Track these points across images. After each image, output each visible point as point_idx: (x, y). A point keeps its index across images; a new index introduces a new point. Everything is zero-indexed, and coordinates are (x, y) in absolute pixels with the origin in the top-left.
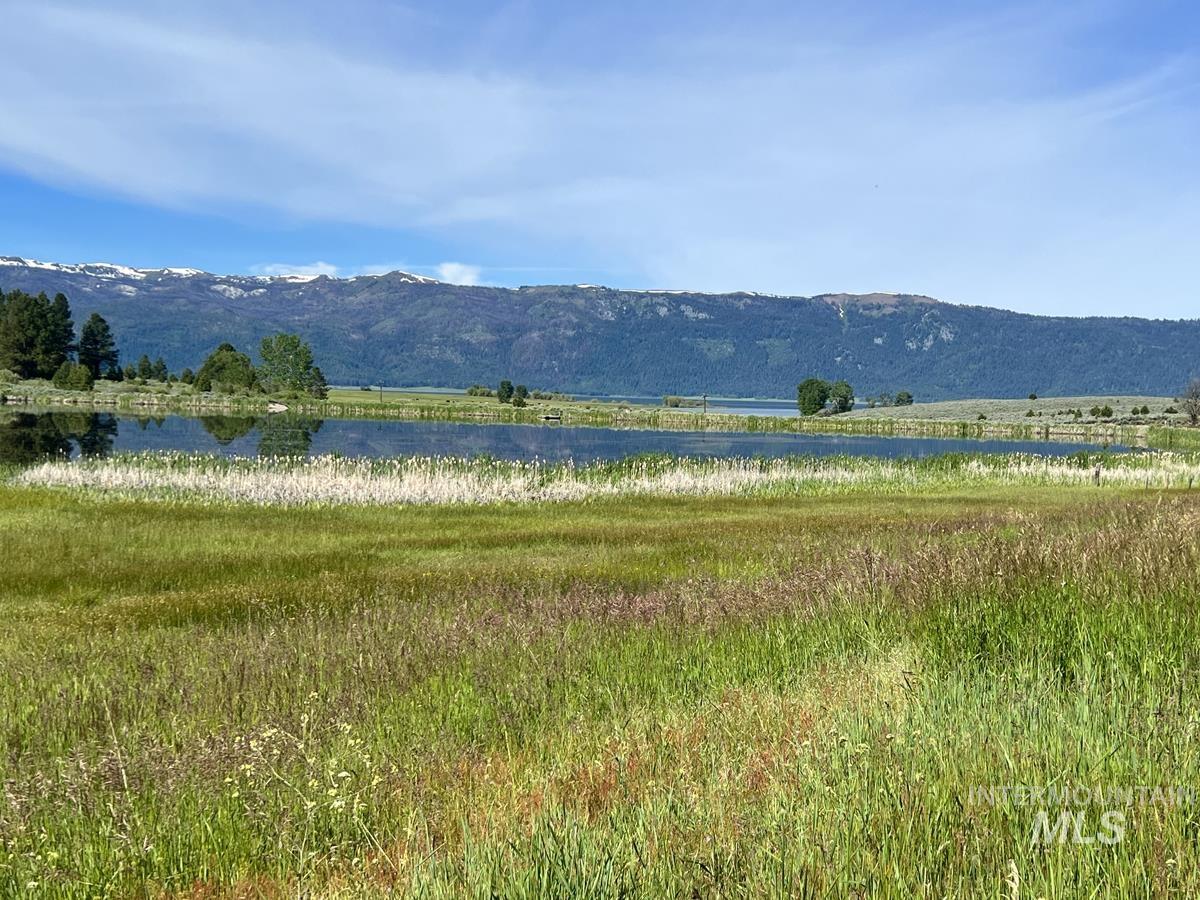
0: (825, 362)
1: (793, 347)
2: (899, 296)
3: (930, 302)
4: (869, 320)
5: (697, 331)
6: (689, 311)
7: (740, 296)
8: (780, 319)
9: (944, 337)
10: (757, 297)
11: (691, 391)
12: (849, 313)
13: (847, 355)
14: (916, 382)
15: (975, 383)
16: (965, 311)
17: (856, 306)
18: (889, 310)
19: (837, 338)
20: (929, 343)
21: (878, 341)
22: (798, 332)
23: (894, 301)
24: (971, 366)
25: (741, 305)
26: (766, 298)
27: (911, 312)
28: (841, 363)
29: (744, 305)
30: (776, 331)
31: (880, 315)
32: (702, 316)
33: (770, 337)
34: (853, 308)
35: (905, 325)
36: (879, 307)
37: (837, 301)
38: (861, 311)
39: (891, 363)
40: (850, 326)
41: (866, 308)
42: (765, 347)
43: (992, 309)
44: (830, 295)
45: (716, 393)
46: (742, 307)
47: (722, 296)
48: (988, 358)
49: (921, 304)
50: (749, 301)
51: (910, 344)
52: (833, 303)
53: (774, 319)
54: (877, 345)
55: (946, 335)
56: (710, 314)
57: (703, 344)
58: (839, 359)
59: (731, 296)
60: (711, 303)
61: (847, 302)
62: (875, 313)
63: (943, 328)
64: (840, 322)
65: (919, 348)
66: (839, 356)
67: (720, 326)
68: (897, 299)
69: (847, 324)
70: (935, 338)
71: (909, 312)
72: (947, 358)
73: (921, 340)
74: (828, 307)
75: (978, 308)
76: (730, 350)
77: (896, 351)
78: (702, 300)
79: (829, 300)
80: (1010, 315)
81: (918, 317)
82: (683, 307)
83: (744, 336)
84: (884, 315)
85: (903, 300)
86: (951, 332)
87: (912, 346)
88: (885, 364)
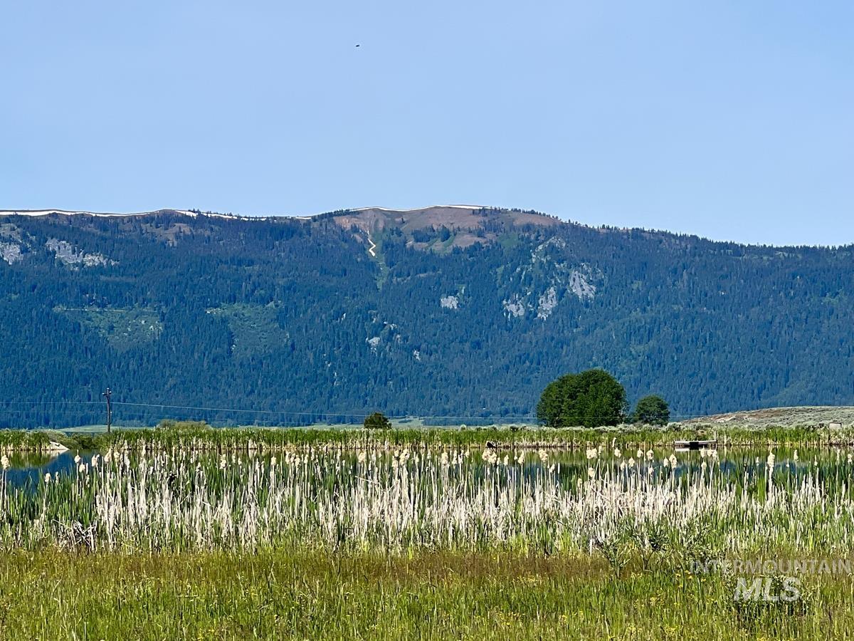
0: (347, 348)
1: (281, 318)
2: (483, 211)
3: (545, 223)
4: (429, 261)
5: (84, 292)
6: (65, 253)
7: (167, 219)
8: (251, 263)
9: (577, 291)
10: (201, 220)
11: (80, 414)
12: (387, 247)
13: (391, 333)
14: (529, 381)
15: (645, 380)
16: (610, 237)
17: (399, 234)
18: (464, 241)
19: (370, 298)
20: (548, 304)
21: (450, 302)
22: (290, 288)
23: (474, 223)
24: (636, 348)
25: (169, 236)
26: (219, 221)
27: (509, 245)
28: (380, 349)
29: (177, 237)
30: (246, 287)
31: (449, 250)
32: (92, 260)
33: (233, 299)
34: (394, 237)
35: (500, 270)
36: (446, 235)
37: (361, 224)
38: (410, 243)
39: (478, 345)
40: (391, 275)
41: (419, 237)
42: (224, 321)
43: (664, 234)
44: (347, 213)
45: (131, 418)
46: (173, 242)
47: (132, 219)
48: (666, 330)
49: (528, 228)
50: (186, 229)
51: (512, 307)
52: (355, 229)
53: (240, 263)
54: (447, 311)
55: (581, 287)
56: (109, 254)
57: (98, 318)
58: (375, 341)
59: (148, 219)
60: (108, 234)
61: (381, 225)
62: (438, 246)
63: (574, 273)
64: (371, 265)
65: (531, 316)
66: (377, 335)
67: (131, 280)
68: (480, 218)
69: (385, 270)
70: (561, 293)
71: (505, 243)
72: (587, 333)
73: (534, 300)
74: (345, 236)
75: (637, 233)
76: (154, 327)
77: (487, 321)
78: (91, 228)
79: (346, 223)
80: (698, 246)
81: (523, 253)
82: (52, 244)
83: (182, 299)
84: (457, 251)
85: (492, 219)
86: (590, 282)
87: (516, 309)
88: (467, 346)
